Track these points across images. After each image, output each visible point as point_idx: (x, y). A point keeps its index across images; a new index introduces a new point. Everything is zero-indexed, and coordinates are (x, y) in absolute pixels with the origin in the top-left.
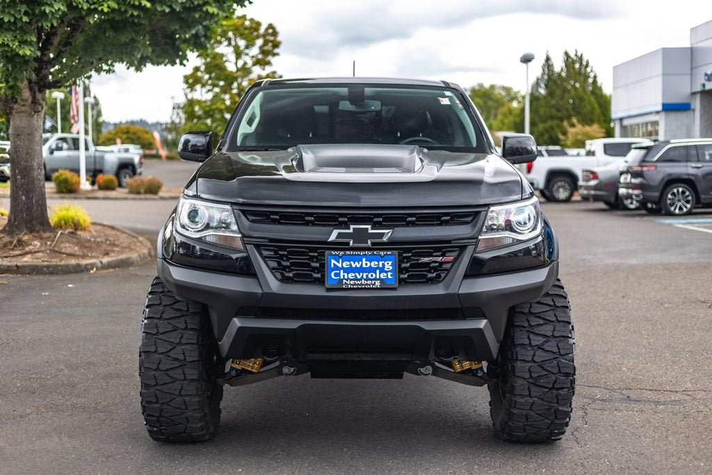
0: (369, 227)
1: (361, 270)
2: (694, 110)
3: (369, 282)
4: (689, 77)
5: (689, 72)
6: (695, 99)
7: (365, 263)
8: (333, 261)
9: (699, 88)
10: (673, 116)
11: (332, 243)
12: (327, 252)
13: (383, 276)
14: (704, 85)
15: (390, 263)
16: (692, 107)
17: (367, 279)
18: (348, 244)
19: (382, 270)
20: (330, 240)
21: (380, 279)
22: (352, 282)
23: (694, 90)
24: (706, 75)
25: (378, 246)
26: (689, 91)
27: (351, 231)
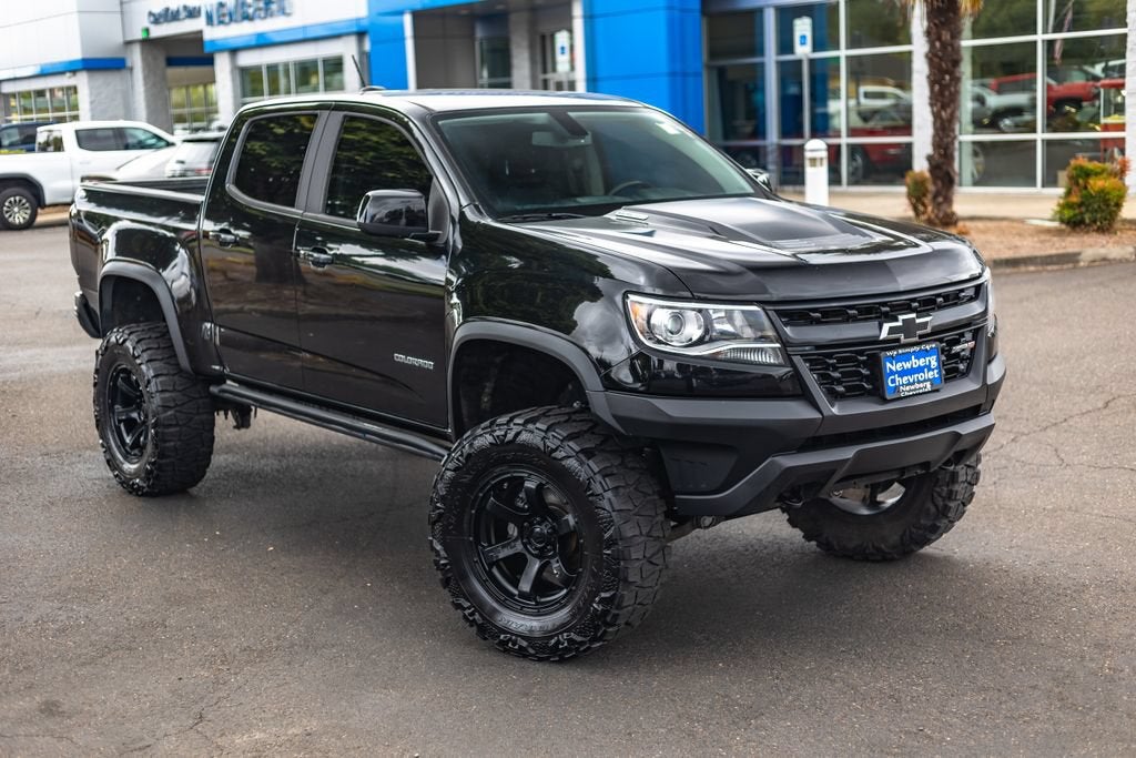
0: (915, 315)
1: (911, 371)
2: (131, 69)
3: (921, 385)
4: (119, 16)
5: (118, 9)
6: (131, 51)
8: (888, 365)
9: (140, 35)
10: (101, 78)
11: (884, 341)
12: (882, 354)
13: (931, 375)
14: (147, 30)
15: (934, 358)
16: (129, 64)
17: (919, 382)
18: (898, 340)
19: (929, 368)
20: (881, 338)
21: (929, 380)
22: (908, 388)
23: (129, 38)
24: (151, 14)
25: (925, 339)
26: (120, 39)
27: (900, 324)
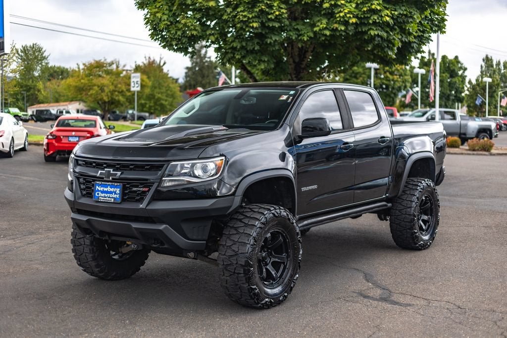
0: (112, 170)
1: (107, 192)
3: (109, 199)
7: (109, 189)
12: (95, 182)
13: (115, 196)
15: (119, 189)
17: (109, 197)
19: (115, 194)
20: (97, 176)
21: (114, 198)
22: (103, 198)
25: (114, 180)
27: (105, 172)
